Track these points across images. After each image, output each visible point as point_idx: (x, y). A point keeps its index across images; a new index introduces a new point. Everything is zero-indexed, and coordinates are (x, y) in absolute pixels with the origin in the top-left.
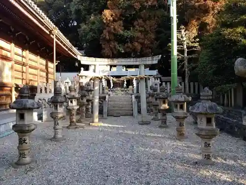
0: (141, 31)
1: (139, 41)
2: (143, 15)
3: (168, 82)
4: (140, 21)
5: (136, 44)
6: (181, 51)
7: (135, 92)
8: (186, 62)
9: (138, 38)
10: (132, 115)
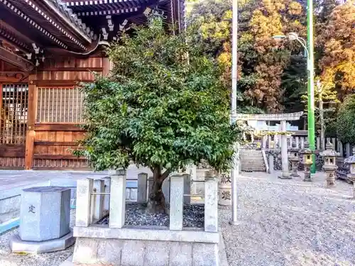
0: (264, 78)
1: (262, 88)
2: (266, 60)
3: (302, 136)
4: (263, 66)
5: (258, 91)
6: (317, 104)
7: (264, 146)
8: (321, 115)
9: (260, 85)
10: (266, 171)
